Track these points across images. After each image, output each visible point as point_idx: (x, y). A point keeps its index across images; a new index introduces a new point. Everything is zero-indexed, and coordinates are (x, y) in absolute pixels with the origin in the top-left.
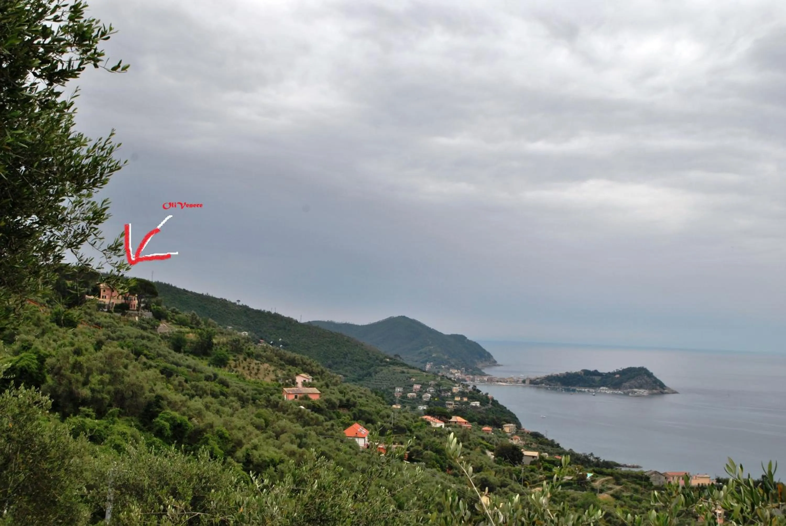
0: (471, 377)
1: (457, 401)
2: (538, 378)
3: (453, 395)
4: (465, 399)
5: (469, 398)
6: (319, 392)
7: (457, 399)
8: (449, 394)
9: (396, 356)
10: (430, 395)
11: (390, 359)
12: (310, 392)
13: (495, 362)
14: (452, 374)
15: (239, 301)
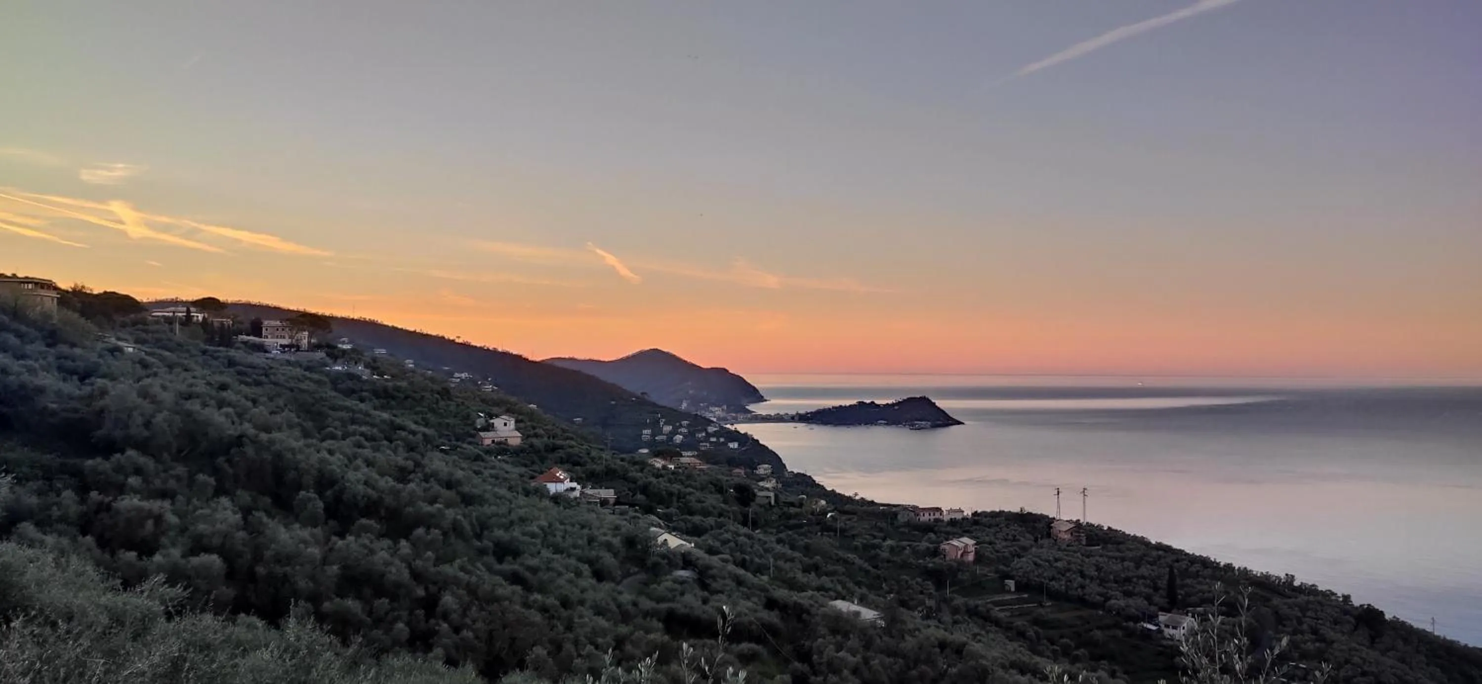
0: (734, 415)
1: (713, 442)
2: (808, 414)
3: (709, 435)
4: (722, 440)
5: (725, 438)
6: (519, 435)
7: (713, 439)
8: (704, 434)
9: (643, 394)
10: (681, 437)
11: (636, 398)
12: (510, 435)
13: (762, 397)
14: (712, 412)
15: (459, 337)
